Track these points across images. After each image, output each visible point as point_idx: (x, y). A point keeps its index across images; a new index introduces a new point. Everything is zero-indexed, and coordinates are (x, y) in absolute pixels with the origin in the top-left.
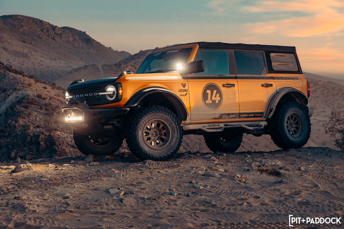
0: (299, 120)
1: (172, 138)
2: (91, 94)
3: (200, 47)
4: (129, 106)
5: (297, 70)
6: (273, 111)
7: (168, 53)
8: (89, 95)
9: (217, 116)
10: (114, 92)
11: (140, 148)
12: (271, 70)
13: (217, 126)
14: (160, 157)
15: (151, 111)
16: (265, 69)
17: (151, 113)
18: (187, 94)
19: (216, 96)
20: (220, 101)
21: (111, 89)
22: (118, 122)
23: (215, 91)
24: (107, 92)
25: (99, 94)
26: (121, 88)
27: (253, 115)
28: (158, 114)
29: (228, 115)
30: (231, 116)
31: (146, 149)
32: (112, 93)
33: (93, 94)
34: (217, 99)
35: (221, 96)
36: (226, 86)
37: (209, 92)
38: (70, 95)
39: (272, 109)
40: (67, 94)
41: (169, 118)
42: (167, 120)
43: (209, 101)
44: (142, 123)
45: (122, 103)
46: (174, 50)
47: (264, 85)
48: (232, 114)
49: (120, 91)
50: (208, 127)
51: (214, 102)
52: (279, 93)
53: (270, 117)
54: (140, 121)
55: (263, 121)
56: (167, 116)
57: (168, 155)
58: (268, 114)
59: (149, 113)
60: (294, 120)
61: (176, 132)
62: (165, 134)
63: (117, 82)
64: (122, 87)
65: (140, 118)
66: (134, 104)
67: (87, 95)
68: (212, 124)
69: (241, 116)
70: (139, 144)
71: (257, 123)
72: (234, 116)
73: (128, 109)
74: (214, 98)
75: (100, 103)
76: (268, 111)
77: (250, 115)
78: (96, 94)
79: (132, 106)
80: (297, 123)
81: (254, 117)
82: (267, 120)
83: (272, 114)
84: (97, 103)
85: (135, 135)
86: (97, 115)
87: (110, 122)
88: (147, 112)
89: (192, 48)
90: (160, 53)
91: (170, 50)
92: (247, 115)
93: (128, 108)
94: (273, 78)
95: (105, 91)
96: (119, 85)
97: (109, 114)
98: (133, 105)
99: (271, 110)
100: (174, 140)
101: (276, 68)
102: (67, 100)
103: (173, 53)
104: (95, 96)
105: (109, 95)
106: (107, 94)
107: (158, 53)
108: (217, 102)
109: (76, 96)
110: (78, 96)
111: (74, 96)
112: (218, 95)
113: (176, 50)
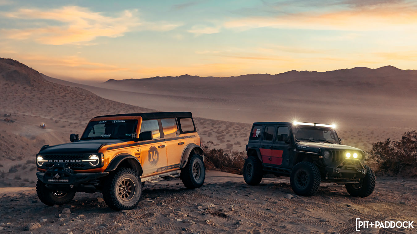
0: (199, 166)
1: (136, 191)
2: (73, 161)
3: (143, 120)
4: (109, 170)
5: (193, 130)
6: (186, 162)
7: (114, 122)
8: (70, 161)
9: (156, 170)
10: (97, 160)
12: (181, 132)
13: (155, 177)
14: (130, 207)
15: (123, 173)
16: (179, 132)
17: (123, 174)
19: (155, 156)
20: (158, 159)
21: (94, 158)
22: (98, 182)
23: (155, 152)
24: (91, 159)
25: (82, 161)
27: (174, 167)
28: (127, 175)
29: (161, 168)
30: (163, 169)
31: (121, 201)
32: (96, 160)
33: (75, 161)
34: (156, 157)
35: (158, 155)
36: (161, 147)
37: (151, 153)
38: (44, 159)
39: (186, 161)
40: (40, 159)
41: (134, 177)
42: (132, 178)
43: (152, 160)
44: (118, 183)
45: (104, 168)
46: (121, 120)
47: (180, 144)
48: (164, 167)
49: (103, 160)
50: (151, 179)
51: (154, 160)
52: (188, 149)
53: (183, 167)
54: (117, 181)
55: (177, 170)
56: (133, 176)
57: (135, 205)
58: (182, 165)
59: (122, 174)
60: (196, 167)
61: (139, 187)
62: (130, 189)
63: (99, 152)
64: (103, 156)
65: (117, 179)
66: (114, 169)
67: (68, 161)
68: (153, 177)
69: (168, 168)
70: (116, 198)
71: (176, 172)
72: (164, 169)
73: (108, 173)
74: (154, 158)
75: (83, 168)
76: (183, 163)
77: (172, 167)
78: (78, 161)
79: (112, 170)
80: (197, 169)
81: (175, 167)
82: (181, 169)
83: (185, 164)
84: (81, 168)
85: (113, 192)
86: (83, 179)
87: (92, 183)
88: (121, 174)
89: (137, 120)
90: (106, 121)
91: (116, 120)
92: (171, 167)
93: (108, 171)
94: (183, 138)
95: (88, 159)
96: (102, 155)
97: (94, 177)
99: (185, 162)
100: (138, 193)
101: (184, 130)
102: (40, 163)
103: (120, 123)
104: (78, 163)
105: (92, 162)
106: (90, 162)
107: (103, 121)
108: (156, 160)
109: (53, 161)
110: (57, 161)
111: (52, 161)
112: (156, 154)
113: (122, 120)
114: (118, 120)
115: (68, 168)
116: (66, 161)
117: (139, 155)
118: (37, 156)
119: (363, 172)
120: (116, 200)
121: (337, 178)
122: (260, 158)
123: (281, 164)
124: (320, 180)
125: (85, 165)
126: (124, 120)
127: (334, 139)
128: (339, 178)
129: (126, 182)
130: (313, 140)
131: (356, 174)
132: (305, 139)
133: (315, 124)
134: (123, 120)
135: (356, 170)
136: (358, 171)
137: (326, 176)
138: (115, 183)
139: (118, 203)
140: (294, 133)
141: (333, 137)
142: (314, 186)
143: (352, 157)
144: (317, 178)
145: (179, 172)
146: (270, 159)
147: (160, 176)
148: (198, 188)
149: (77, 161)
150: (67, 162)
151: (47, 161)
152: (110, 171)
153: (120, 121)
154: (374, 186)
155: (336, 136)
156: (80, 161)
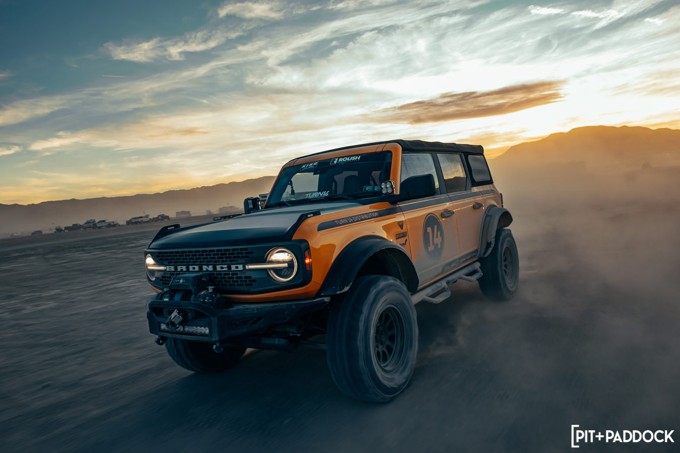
2: (222, 268)
4: (330, 293)
5: (489, 178)
6: (492, 245)
7: (335, 162)
8: (215, 268)
9: (440, 270)
10: (291, 263)
12: (474, 183)
13: (440, 287)
16: (470, 182)
18: (406, 240)
19: (437, 237)
20: (442, 243)
21: (281, 256)
22: (299, 328)
23: (436, 227)
24: (272, 262)
25: (247, 267)
26: (307, 253)
27: (469, 256)
29: (450, 264)
30: (452, 265)
32: (286, 265)
33: (229, 268)
34: (438, 240)
35: (442, 235)
36: (445, 215)
37: (429, 230)
38: (157, 262)
39: (491, 243)
40: (150, 261)
43: (431, 248)
45: (314, 286)
46: (350, 156)
47: (477, 207)
48: (453, 261)
49: (307, 261)
50: (432, 293)
51: (436, 246)
53: (486, 255)
55: (473, 263)
58: (483, 252)
63: (294, 237)
66: (343, 288)
67: (211, 268)
68: (434, 287)
72: (454, 264)
73: (328, 300)
74: (435, 240)
75: (252, 290)
76: (484, 246)
77: (467, 258)
78: (237, 267)
79: (338, 293)
80: (506, 260)
81: (471, 259)
82: (480, 260)
83: (490, 249)
84: (245, 288)
86: (252, 324)
89: (390, 152)
92: (464, 259)
93: (326, 296)
94: (477, 194)
95: (264, 261)
98: (341, 290)
99: (489, 245)
101: (476, 177)
103: (348, 162)
104: (235, 273)
105: (278, 271)
106: (270, 269)
108: (439, 246)
109: (176, 268)
110: (184, 268)
111: (172, 268)
112: (439, 233)
113: (353, 156)
114: (343, 157)
115: (208, 290)
117: (405, 238)
125: (255, 281)
126: (358, 155)
134: (355, 155)
145: (477, 265)
147: (448, 283)
149: (233, 268)
150: (207, 270)
151: (162, 268)
152: (331, 296)
153: (348, 159)
156: (241, 267)
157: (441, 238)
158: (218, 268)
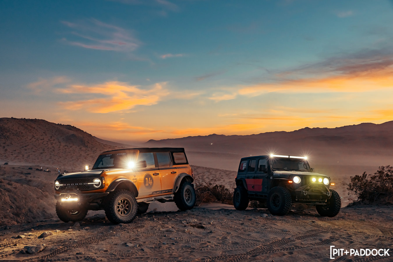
0: (190, 192)
1: (132, 209)
4: (109, 191)
5: (186, 162)
6: (178, 188)
7: (117, 155)
8: (79, 184)
9: (151, 193)
10: (99, 183)
11: (116, 216)
12: (174, 164)
13: (151, 199)
14: (127, 221)
15: (121, 193)
16: (172, 163)
18: (136, 181)
19: (150, 181)
20: (152, 184)
21: (97, 181)
22: (101, 201)
23: (150, 178)
25: (88, 184)
26: (104, 180)
27: (167, 191)
28: (124, 195)
29: (156, 192)
30: (157, 193)
31: (119, 216)
32: (98, 183)
33: (83, 184)
35: (153, 181)
36: (155, 174)
37: (147, 179)
38: (60, 183)
39: (178, 187)
40: (57, 183)
41: (130, 197)
42: (129, 198)
43: (147, 185)
45: (105, 189)
47: (173, 173)
48: (158, 191)
49: (104, 182)
50: (147, 200)
51: (149, 185)
52: (180, 177)
53: (176, 192)
55: (171, 194)
56: (130, 196)
57: (131, 219)
58: (175, 190)
60: (187, 193)
61: (134, 205)
62: (128, 207)
63: (101, 176)
65: (115, 198)
66: (112, 190)
67: (78, 184)
68: (148, 198)
69: (162, 192)
70: (115, 214)
71: (169, 195)
72: (159, 192)
73: (108, 193)
74: (149, 183)
75: (88, 189)
76: (175, 188)
77: (166, 191)
80: (188, 195)
81: (168, 192)
82: (174, 194)
83: (177, 190)
84: (87, 189)
87: (95, 201)
88: (119, 194)
90: (111, 155)
91: (119, 153)
92: (165, 192)
94: (175, 168)
95: (93, 182)
96: (103, 178)
100: (134, 210)
101: (176, 162)
102: (57, 187)
104: (85, 185)
105: (96, 185)
106: (94, 184)
107: (109, 154)
108: (151, 185)
109: (67, 185)
110: (69, 185)
111: (65, 185)
112: (151, 180)
115: (77, 189)
116: (76, 184)
118: (55, 181)
119: (327, 194)
120: (115, 215)
121: (305, 200)
122: (246, 187)
123: (261, 190)
124: (291, 202)
125: (90, 187)
126: (125, 153)
127: (307, 168)
128: (307, 200)
129: (124, 201)
130: (287, 169)
131: (322, 196)
132: (280, 169)
133: (289, 156)
135: (322, 193)
136: (323, 193)
137: (296, 198)
138: (114, 202)
139: (116, 217)
140: (271, 164)
141: (305, 167)
142: (286, 207)
143: (317, 181)
144: (288, 200)
145: (173, 196)
146: (253, 187)
147: (155, 199)
148: (189, 210)
149: (84, 184)
151: (62, 185)
153: (122, 154)
154: (339, 207)
155: (308, 166)
156: (86, 184)
157: (152, 182)
158: (80, 184)
